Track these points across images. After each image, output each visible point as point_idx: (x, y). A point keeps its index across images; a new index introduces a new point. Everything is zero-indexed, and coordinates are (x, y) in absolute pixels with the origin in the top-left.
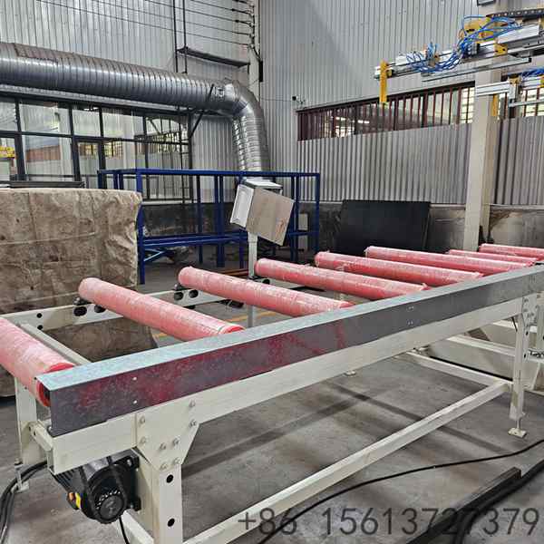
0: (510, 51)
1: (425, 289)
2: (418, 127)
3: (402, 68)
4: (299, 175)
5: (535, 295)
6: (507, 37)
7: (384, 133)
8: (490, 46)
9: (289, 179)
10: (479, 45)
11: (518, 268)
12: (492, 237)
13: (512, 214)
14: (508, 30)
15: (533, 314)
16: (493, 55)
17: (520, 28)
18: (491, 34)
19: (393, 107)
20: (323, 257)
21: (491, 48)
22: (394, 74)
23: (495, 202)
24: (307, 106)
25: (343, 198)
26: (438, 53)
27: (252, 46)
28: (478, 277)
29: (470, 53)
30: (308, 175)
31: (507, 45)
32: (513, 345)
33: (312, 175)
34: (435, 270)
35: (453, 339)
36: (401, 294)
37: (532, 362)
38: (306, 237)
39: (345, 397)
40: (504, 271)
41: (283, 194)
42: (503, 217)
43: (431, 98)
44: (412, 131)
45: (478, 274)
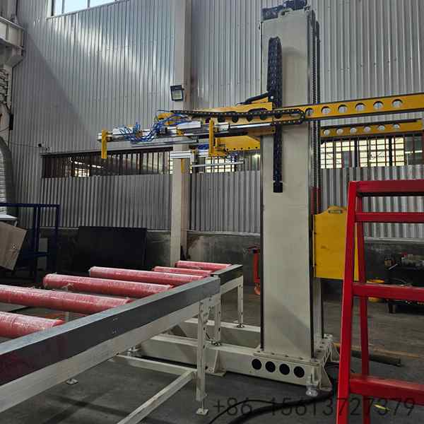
0: (185, 135)
1: (128, 302)
2: (137, 174)
3: (117, 137)
4: (40, 206)
5: (208, 299)
6: (182, 126)
7: (112, 177)
8: (173, 130)
9: (32, 209)
10: (166, 128)
11: (197, 279)
12: (189, 254)
13: (201, 237)
14: (183, 122)
15: (207, 314)
16: (176, 135)
17: (190, 122)
18: (174, 123)
19: (118, 158)
20: (50, 278)
21: (174, 131)
22: (112, 140)
23: (190, 229)
24: (51, 152)
25: (79, 225)
26: (141, 129)
27: (5, 102)
28: (169, 288)
29: (160, 132)
30: (50, 206)
31: (184, 131)
32: (197, 338)
33: (53, 206)
34: (140, 285)
35: (156, 338)
36: (110, 308)
37: (212, 350)
38: (45, 258)
39: (66, 406)
40: (189, 282)
41: (17, 226)
42: (195, 240)
43: (145, 155)
44: (133, 177)
45: (169, 286)
